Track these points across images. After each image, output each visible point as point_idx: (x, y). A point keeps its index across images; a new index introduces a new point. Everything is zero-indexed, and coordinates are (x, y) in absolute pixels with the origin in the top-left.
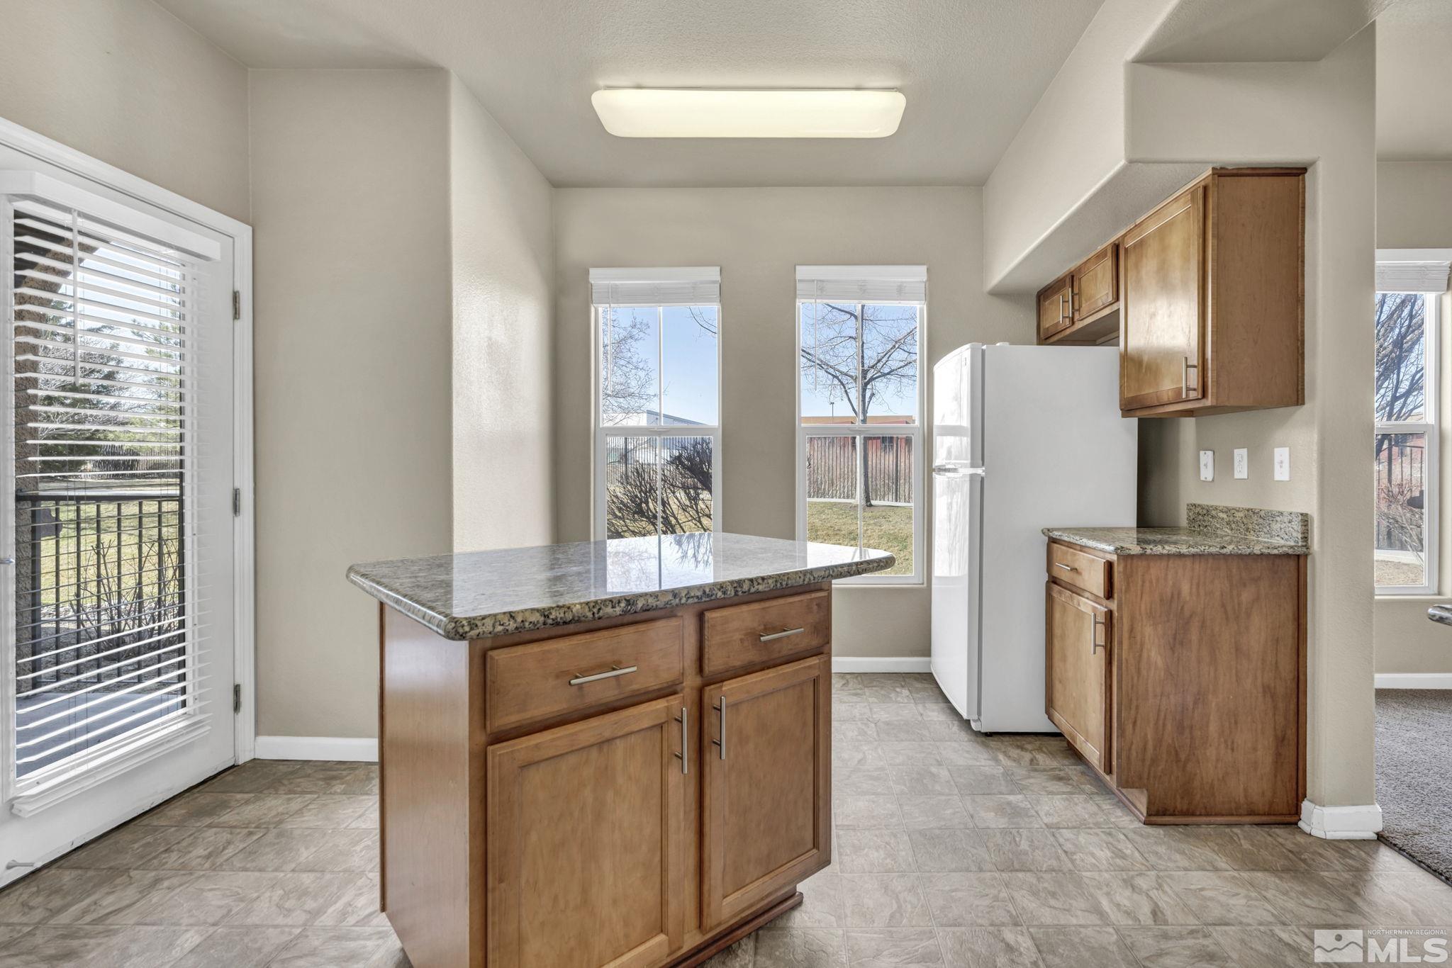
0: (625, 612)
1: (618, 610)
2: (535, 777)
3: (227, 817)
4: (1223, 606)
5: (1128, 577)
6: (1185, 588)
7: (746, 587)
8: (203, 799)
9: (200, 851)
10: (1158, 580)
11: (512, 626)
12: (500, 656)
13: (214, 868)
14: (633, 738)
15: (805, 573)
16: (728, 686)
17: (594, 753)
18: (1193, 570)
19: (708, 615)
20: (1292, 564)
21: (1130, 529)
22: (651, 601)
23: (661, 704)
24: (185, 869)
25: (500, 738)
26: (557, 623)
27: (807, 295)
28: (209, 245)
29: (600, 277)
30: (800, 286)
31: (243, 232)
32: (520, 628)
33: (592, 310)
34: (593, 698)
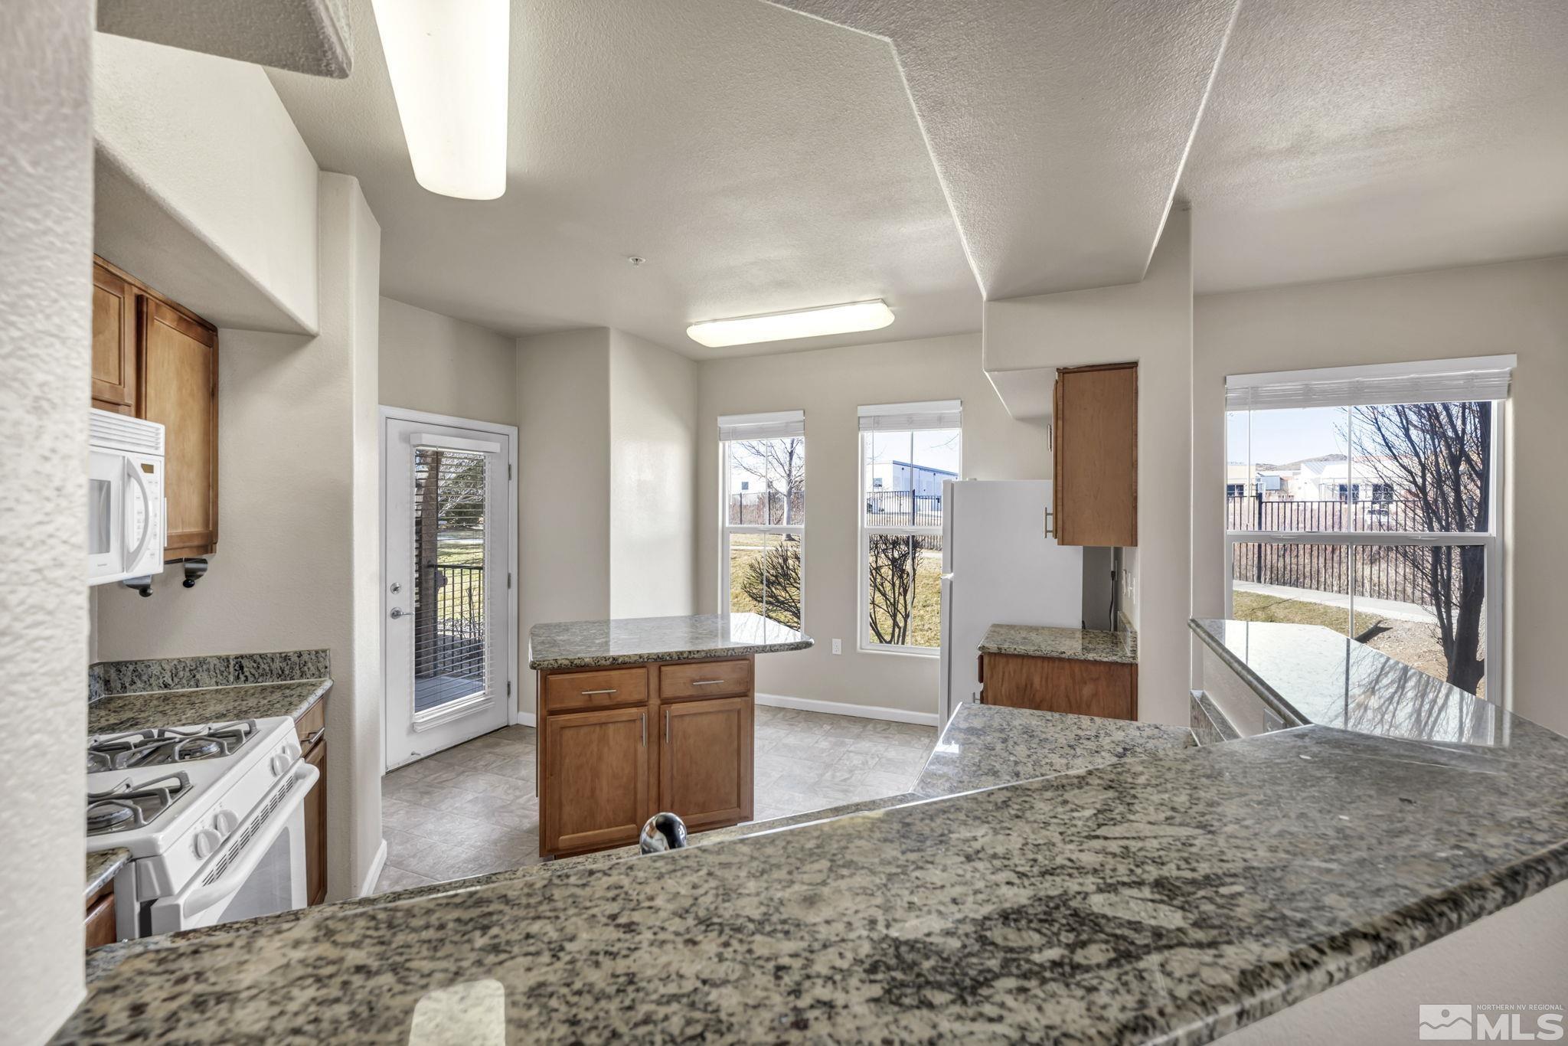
0: (612, 664)
1: (608, 662)
2: (568, 734)
3: (497, 750)
4: (1067, 697)
5: (993, 668)
6: (1037, 680)
7: (685, 655)
8: (490, 740)
9: (482, 763)
10: (1015, 672)
11: (556, 666)
12: (552, 678)
13: (486, 771)
14: (619, 725)
15: (728, 650)
16: (674, 706)
17: (598, 728)
18: (1043, 668)
19: (663, 668)
20: (1127, 671)
21: (1073, 631)
22: (627, 659)
23: (634, 710)
24: (475, 769)
25: (553, 713)
26: (577, 666)
27: (867, 429)
28: (495, 447)
29: (725, 423)
30: (861, 421)
31: (513, 431)
32: (560, 667)
33: (721, 445)
34: (596, 702)
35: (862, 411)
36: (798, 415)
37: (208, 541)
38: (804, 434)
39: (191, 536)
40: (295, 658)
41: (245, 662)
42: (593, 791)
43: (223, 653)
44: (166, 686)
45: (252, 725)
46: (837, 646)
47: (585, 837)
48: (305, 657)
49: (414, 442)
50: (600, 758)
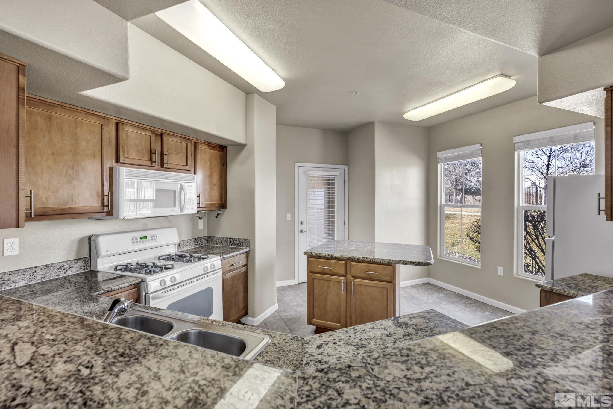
0: (331, 257)
1: (329, 257)
2: (316, 282)
5: (548, 300)
12: (310, 259)
14: (334, 282)
16: (357, 280)
17: (326, 282)
19: (352, 263)
22: (337, 257)
25: (313, 272)
26: (318, 256)
27: (520, 149)
28: (337, 174)
29: (440, 155)
30: (516, 145)
31: (346, 167)
32: (312, 255)
33: (439, 166)
34: (326, 271)
35: (516, 139)
36: (478, 146)
37: (223, 205)
38: (482, 156)
39: (215, 204)
40: (241, 240)
41: (231, 240)
42: (325, 306)
43: (227, 237)
44: (217, 244)
45: (208, 257)
46: (500, 271)
47: (323, 323)
48: (243, 240)
49: (307, 174)
50: (327, 294)
